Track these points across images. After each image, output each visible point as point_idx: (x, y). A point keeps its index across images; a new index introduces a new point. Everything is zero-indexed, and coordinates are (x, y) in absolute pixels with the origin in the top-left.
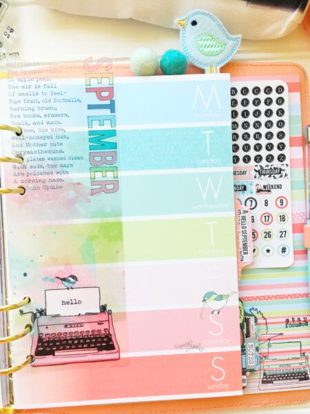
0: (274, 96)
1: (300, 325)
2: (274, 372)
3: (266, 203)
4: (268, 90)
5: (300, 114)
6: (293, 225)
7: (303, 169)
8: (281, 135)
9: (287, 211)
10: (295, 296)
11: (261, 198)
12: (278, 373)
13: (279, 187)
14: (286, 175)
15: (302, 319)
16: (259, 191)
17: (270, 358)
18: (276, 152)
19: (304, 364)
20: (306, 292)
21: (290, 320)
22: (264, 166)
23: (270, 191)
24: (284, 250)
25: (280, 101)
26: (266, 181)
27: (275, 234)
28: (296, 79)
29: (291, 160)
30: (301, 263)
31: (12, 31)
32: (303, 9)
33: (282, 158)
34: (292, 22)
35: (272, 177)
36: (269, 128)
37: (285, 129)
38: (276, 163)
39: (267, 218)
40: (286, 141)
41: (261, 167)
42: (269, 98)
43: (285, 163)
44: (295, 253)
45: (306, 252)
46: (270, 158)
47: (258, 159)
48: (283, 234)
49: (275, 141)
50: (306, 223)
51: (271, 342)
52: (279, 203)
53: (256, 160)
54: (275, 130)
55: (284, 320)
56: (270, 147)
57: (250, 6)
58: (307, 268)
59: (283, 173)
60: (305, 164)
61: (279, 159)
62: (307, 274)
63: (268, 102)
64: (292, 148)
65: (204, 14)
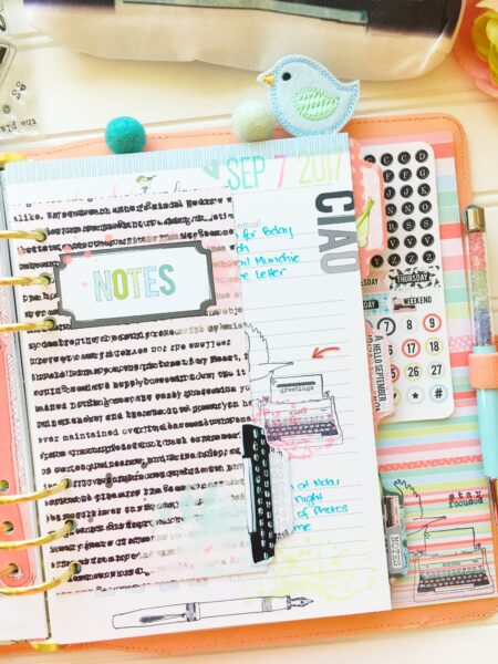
0: (413, 165)
1: (471, 502)
2: (436, 575)
3: (409, 326)
4: (404, 157)
5: (454, 189)
6: (452, 354)
7: (462, 271)
8: (427, 223)
9: (441, 336)
10: (461, 460)
11: (400, 318)
12: (441, 575)
13: (427, 300)
14: (437, 282)
15: (473, 494)
16: (397, 307)
17: (428, 553)
18: (420, 249)
19: (480, 562)
20: (477, 454)
21: (456, 495)
22: (403, 269)
23: (413, 307)
24: (439, 393)
25: (423, 173)
26: (407, 292)
27: (425, 370)
28: (447, 138)
29: (443, 258)
30: (466, 411)
31: (23, 88)
32: (450, 33)
33: (429, 257)
34: (437, 52)
35: (416, 287)
36: (408, 213)
37: (432, 214)
38: (421, 265)
39: (412, 346)
40: (434, 231)
41: (400, 272)
42: (407, 170)
43: (434, 264)
44: (456, 396)
45: (474, 393)
46: (412, 258)
47: (394, 260)
48: (436, 369)
49: (418, 233)
50: (472, 352)
51: (429, 530)
52: (428, 324)
53: (390, 261)
54: (417, 216)
55: (447, 496)
56: (411, 242)
57: (371, 32)
58: (476, 418)
59: (433, 279)
60: (466, 263)
61: (425, 258)
62: (478, 427)
63: (405, 175)
64: (445, 241)
65: (304, 61)
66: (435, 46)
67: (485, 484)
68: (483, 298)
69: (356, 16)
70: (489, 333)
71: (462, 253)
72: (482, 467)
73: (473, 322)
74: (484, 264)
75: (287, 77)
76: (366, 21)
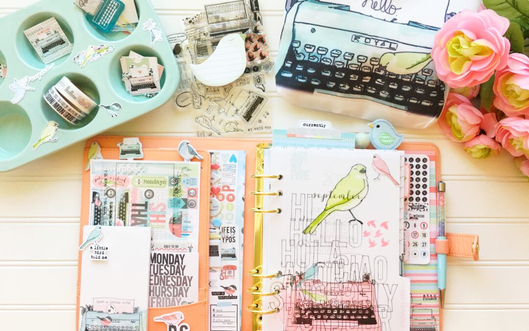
0: (421, 163)
1: (432, 299)
2: (416, 327)
3: (415, 226)
4: (418, 160)
5: (434, 173)
6: (430, 239)
7: (435, 206)
8: (425, 186)
9: (427, 231)
10: (429, 281)
11: (412, 222)
12: (418, 327)
13: (423, 216)
14: (427, 210)
15: (433, 295)
16: (411, 218)
17: (413, 318)
18: (421, 196)
19: (434, 324)
20: (436, 279)
21: (426, 295)
22: (414, 203)
23: (417, 218)
24: (424, 254)
25: (425, 167)
26: (415, 212)
27: (420, 245)
28: (433, 154)
29: (430, 200)
30: (433, 262)
31: (268, 114)
32: (438, 116)
33: (425, 200)
34: (432, 123)
35: (419, 211)
36: (418, 182)
37: (427, 183)
38: (421, 202)
39: (415, 234)
40: (427, 190)
41: (413, 204)
42: (418, 165)
43: (426, 202)
44: (431, 255)
45: (436, 255)
46: (418, 199)
47: (411, 199)
48: (424, 244)
49: (421, 190)
50: (436, 238)
51: (414, 308)
52: (422, 226)
53: (410, 200)
54: (421, 183)
55: (422, 295)
56: (418, 193)
57: (408, 113)
58: (437, 265)
59: (425, 208)
60: (437, 203)
61: (423, 200)
62: (437, 269)
63: (418, 167)
64: (431, 193)
65: (384, 122)
66: (432, 120)
67: (438, 292)
68: (443, 218)
69: (403, 107)
70: (444, 232)
71: (435, 199)
72: (437, 285)
73: (438, 227)
74: (444, 205)
75: (378, 126)
76: (407, 109)
